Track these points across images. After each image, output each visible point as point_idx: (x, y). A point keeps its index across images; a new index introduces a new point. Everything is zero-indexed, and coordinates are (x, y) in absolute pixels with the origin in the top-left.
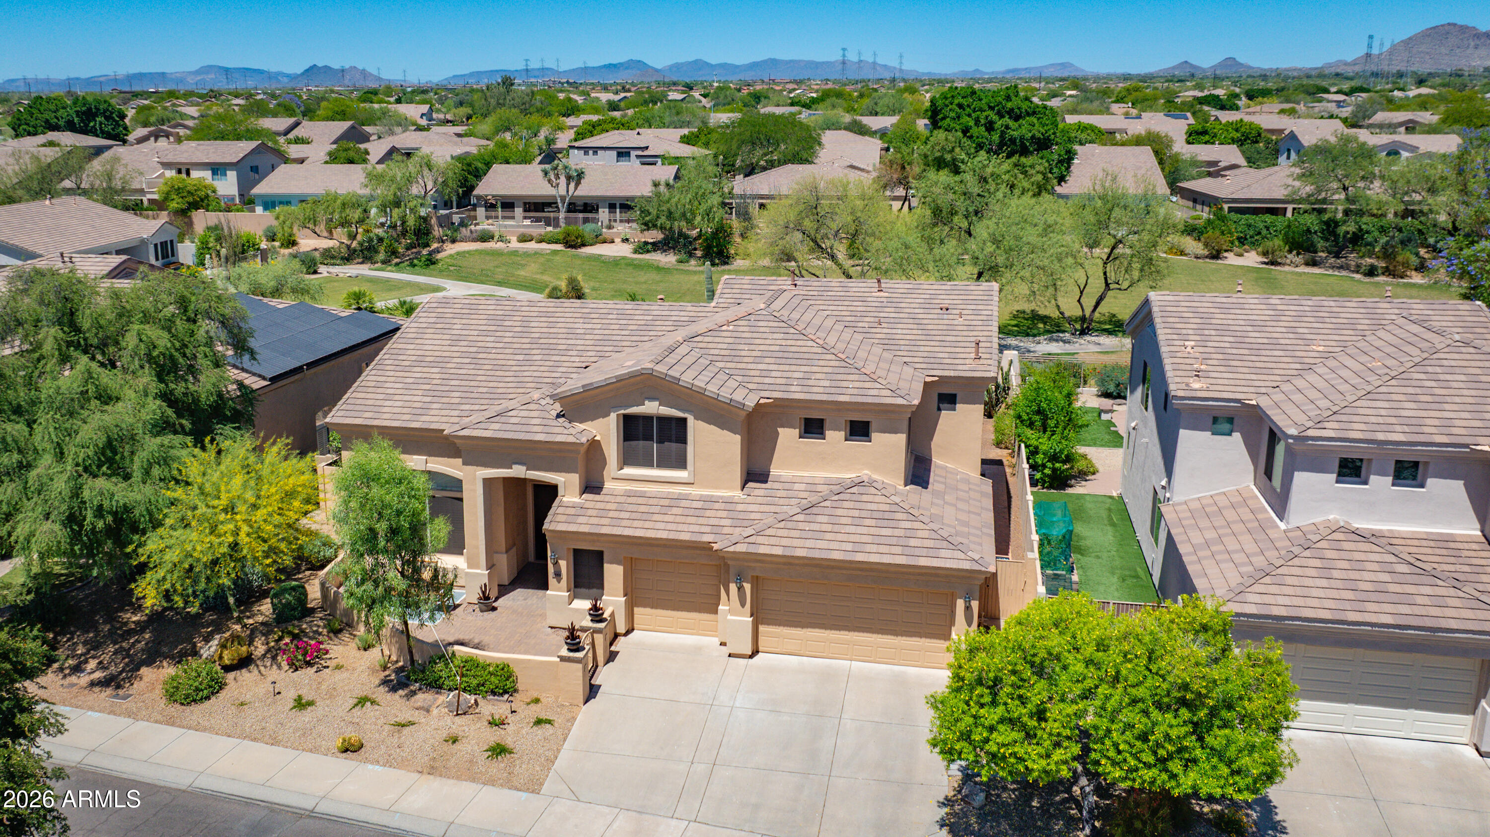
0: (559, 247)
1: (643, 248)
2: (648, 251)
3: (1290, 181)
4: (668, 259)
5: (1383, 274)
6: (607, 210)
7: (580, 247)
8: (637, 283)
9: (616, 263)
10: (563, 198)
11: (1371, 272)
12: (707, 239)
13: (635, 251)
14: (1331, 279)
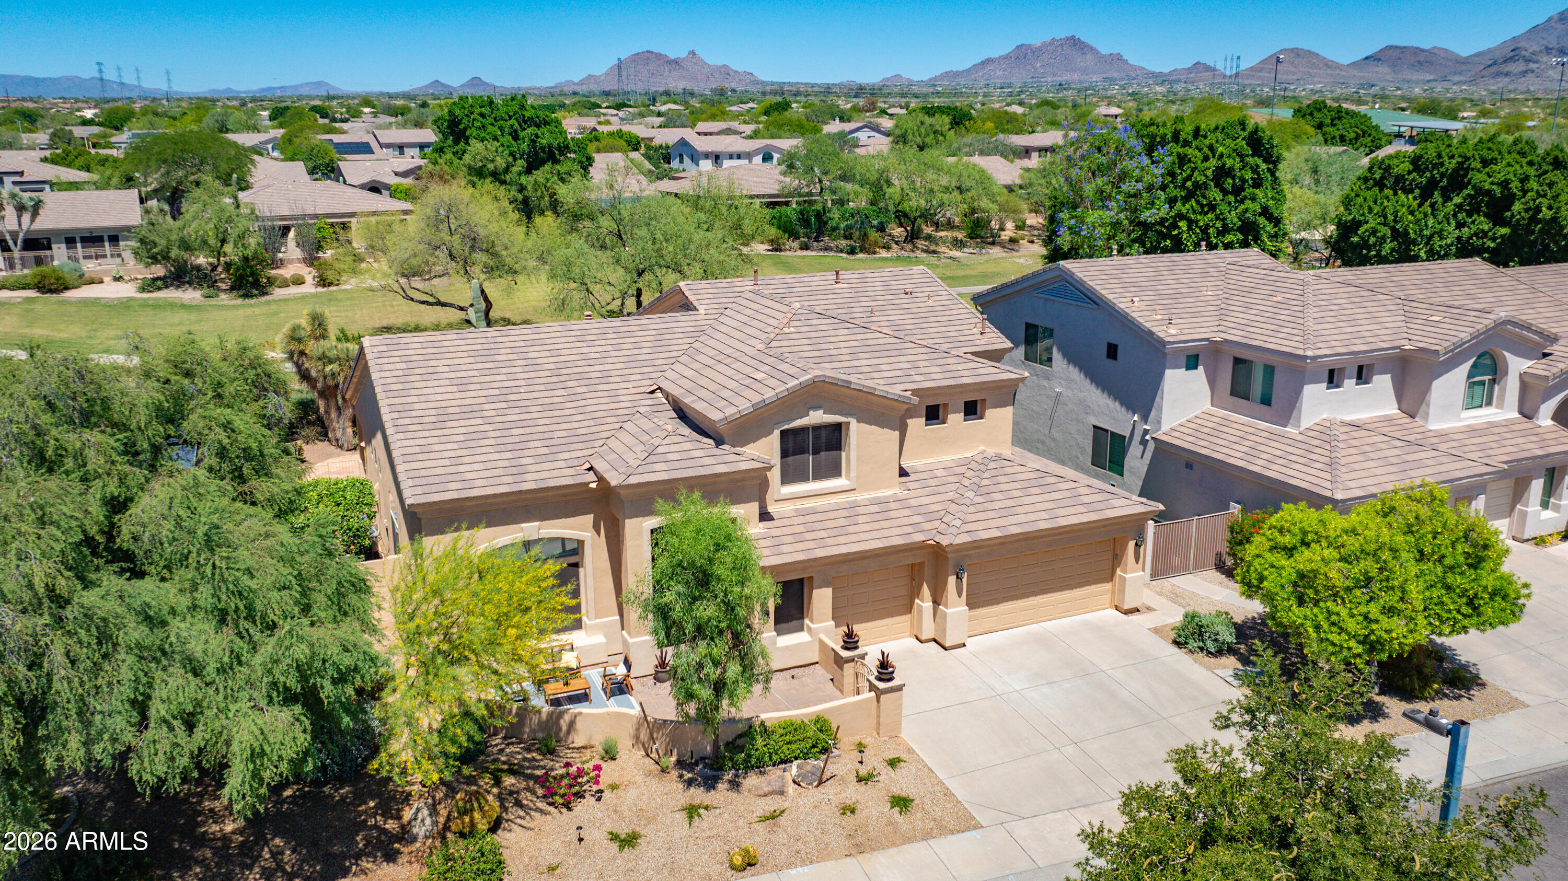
0: (31, 293)
1: (151, 285)
2: (159, 289)
3: (782, 178)
4: (191, 295)
5: (861, 251)
6: (63, 246)
7: (62, 291)
8: (171, 325)
9: (125, 305)
10: (14, 235)
11: (852, 252)
12: (238, 269)
13: (143, 289)
14: (828, 260)
